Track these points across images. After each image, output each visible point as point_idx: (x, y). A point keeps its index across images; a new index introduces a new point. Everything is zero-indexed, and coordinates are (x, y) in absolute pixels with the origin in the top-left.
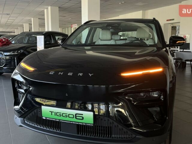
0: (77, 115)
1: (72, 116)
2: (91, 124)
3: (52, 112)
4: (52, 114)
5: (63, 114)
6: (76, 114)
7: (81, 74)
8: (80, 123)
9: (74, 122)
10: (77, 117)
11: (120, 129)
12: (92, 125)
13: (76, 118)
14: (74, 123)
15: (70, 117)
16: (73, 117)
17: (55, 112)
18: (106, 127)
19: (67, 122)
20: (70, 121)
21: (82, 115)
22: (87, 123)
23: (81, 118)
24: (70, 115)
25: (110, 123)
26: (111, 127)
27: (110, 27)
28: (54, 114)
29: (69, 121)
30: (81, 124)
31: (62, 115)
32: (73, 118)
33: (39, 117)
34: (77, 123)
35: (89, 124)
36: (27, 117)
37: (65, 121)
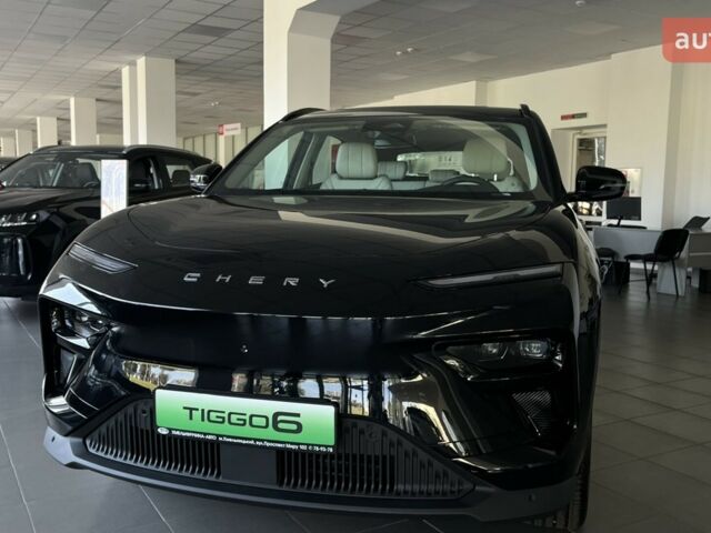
0: (280, 418)
1: (262, 422)
2: (326, 447)
3: (191, 409)
4: (191, 418)
5: (230, 414)
6: (276, 415)
7: (293, 282)
8: (289, 446)
9: (269, 441)
10: (281, 426)
11: (422, 466)
12: (331, 450)
13: (276, 428)
14: (268, 444)
15: (254, 423)
17: (203, 410)
18: (375, 457)
19: (244, 442)
20: (255, 440)
22: (313, 445)
23: (294, 427)
24: (254, 418)
26: (392, 458)
27: (378, 133)
28: (197, 415)
29: (250, 439)
30: (293, 447)
31: (225, 419)
32: (267, 426)
33: (142, 431)
34: (279, 445)
35: (320, 446)
36: (96, 434)
37: (237, 438)
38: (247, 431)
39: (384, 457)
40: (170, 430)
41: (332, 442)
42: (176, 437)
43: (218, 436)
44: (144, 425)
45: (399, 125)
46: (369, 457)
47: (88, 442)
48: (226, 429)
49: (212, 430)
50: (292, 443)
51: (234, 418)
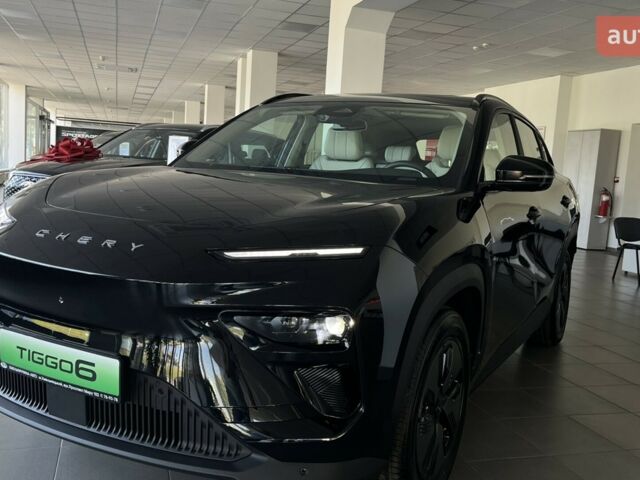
0: (81, 365)
1: (68, 367)
2: (114, 396)
3: (21, 349)
4: (22, 357)
5: (47, 357)
6: (79, 362)
8: (86, 392)
9: (73, 385)
10: (81, 372)
11: (203, 425)
12: (117, 400)
13: (78, 374)
14: (72, 388)
15: (63, 367)
16: (69, 369)
17: (29, 351)
18: (163, 412)
19: (56, 383)
20: (64, 383)
21: (93, 365)
22: (103, 393)
23: (90, 375)
24: (63, 363)
25: (176, 403)
26: (177, 415)
28: (25, 354)
29: (59, 381)
30: (90, 393)
31: (44, 360)
32: (71, 372)
35: (108, 395)
37: (51, 379)
38: (56, 374)
39: (170, 413)
41: (117, 394)
43: (38, 375)
45: (350, 111)
46: (158, 411)
48: (43, 370)
49: (34, 369)
50: (89, 390)
51: (50, 360)
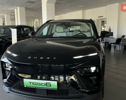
1: (44, 84)
6: (46, 83)
8: (49, 89)
10: (47, 85)
13: (46, 86)
14: (45, 89)
21: (50, 83)
22: (53, 89)
29: (42, 88)
34: (47, 89)
36: (13, 87)
37: (39, 87)
38: (41, 86)
39: (66, 90)
40: (27, 86)
41: (57, 88)
42: (28, 87)
43: (36, 87)
44: (22, 85)
46: (64, 90)
47: (11, 88)
48: (37, 86)
49: (34, 86)
